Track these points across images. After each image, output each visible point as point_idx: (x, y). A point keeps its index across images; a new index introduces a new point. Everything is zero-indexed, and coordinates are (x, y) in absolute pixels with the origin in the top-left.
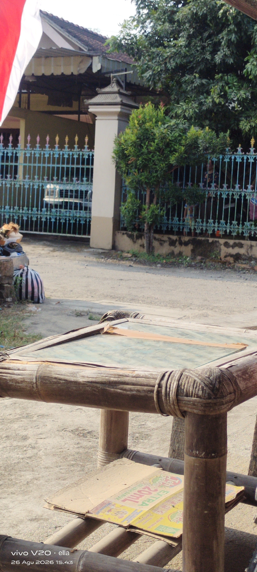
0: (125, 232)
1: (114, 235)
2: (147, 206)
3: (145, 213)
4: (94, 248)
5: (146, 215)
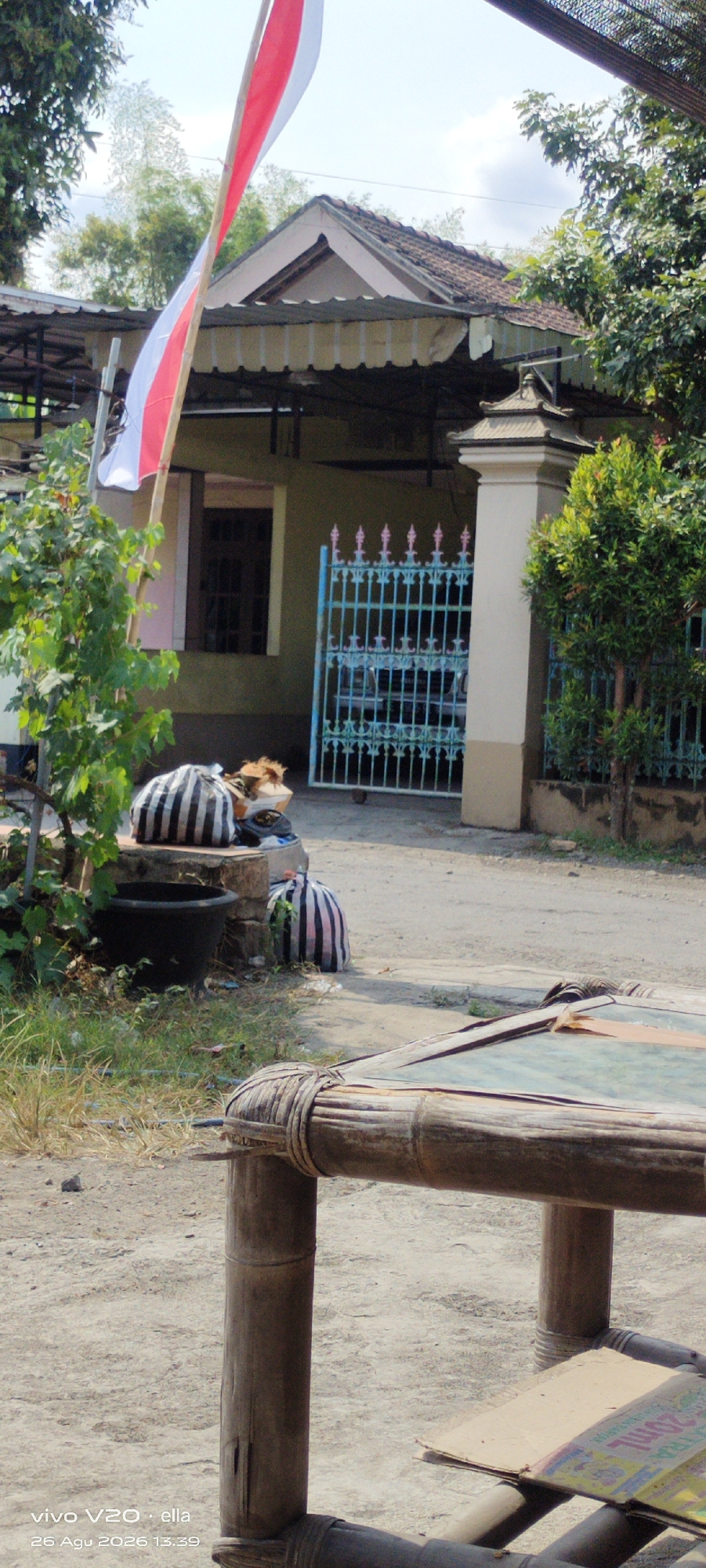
0: (555, 783)
1: (527, 791)
2: (615, 715)
3: (612, 733)
4: (471, 826)
5: (615, 737)
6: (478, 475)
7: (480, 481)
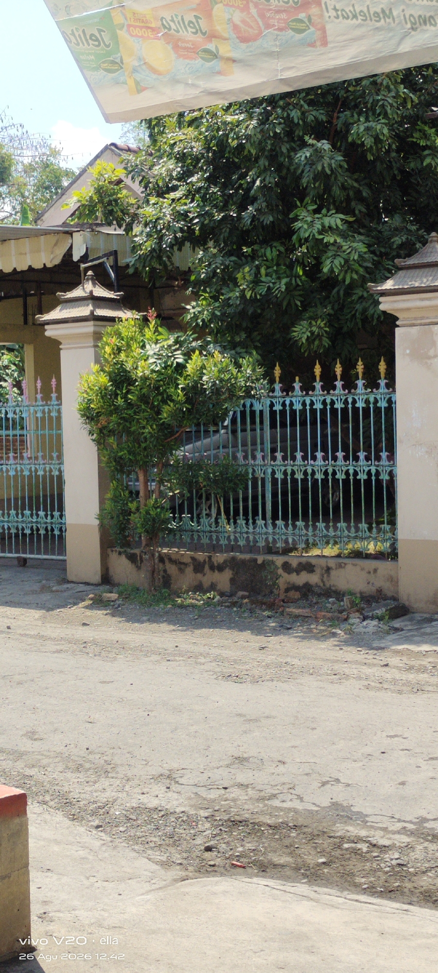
0: (122, 550)
1: (104, 557)
4: (72, 582)
6: (60, 343)
7: (61, 347)
